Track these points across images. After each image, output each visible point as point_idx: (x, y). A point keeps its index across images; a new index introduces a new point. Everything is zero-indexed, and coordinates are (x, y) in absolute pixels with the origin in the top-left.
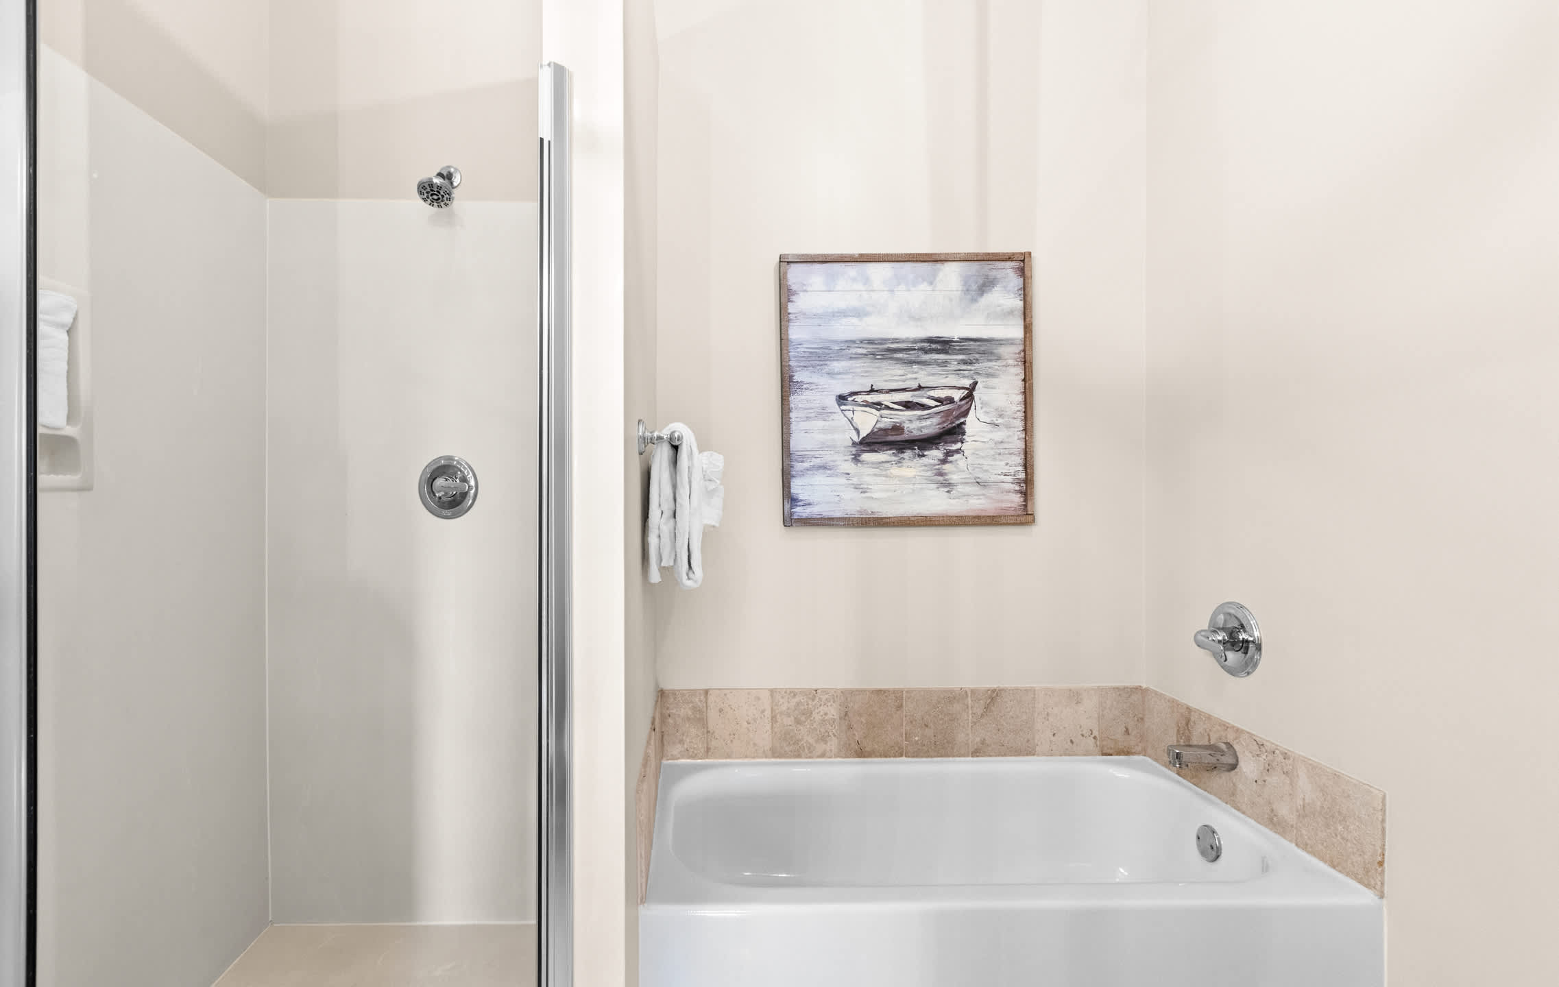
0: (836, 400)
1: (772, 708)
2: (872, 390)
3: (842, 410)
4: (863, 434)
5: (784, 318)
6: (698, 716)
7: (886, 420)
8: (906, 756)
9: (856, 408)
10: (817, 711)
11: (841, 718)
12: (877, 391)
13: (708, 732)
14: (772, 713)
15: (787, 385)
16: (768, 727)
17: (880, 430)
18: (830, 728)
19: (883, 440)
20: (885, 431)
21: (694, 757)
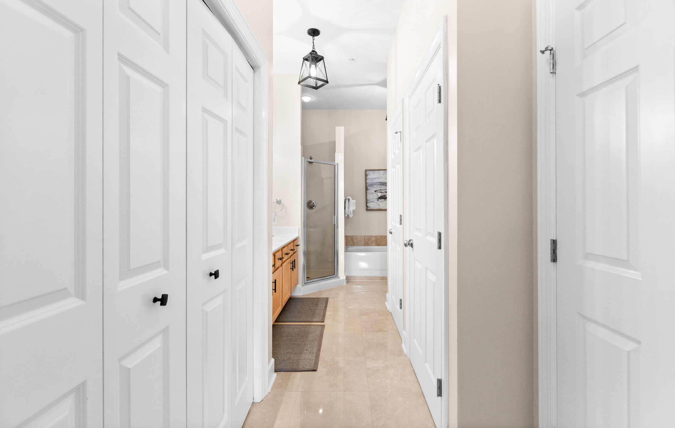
0: (375, 191)
1: (364, 238)
4: (379, 196)
5: (366, 179)
6: (352, 239)
9: (378, 192)
10: (372, 239)
12: (381, 190)
13: (354, 242)
15: (367, 189)
16: (364, 241)
18: (374, 241)
20: (383, 196)
21: (351, 246)
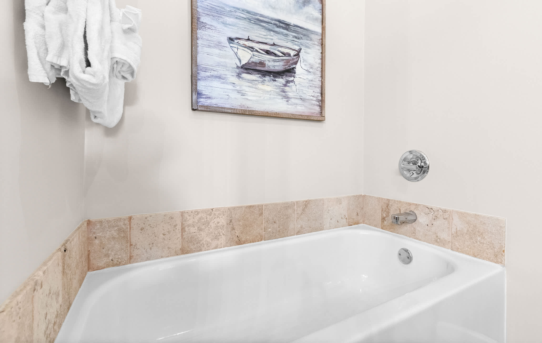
0: (228, 40)
1: (182, 224)
2: (248, 40)
3: (231, 47)
4: (243, 62)
6: (122, 235)
7: (256, 58)
8: (264, 240)
9: (239, 47)
10: (213, 221)
11: (227, 224)
12: (251, 40)
13: (131, 245)
14: (182, 226)
15: (195, 23)
16: (179, 235)
17: (253, 62)
18: (221, 230)
19: (255, 68)
20: (255, 64)
21: (118, 264)
